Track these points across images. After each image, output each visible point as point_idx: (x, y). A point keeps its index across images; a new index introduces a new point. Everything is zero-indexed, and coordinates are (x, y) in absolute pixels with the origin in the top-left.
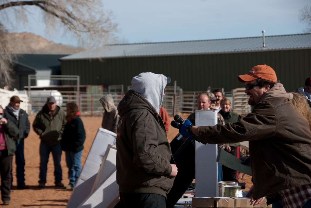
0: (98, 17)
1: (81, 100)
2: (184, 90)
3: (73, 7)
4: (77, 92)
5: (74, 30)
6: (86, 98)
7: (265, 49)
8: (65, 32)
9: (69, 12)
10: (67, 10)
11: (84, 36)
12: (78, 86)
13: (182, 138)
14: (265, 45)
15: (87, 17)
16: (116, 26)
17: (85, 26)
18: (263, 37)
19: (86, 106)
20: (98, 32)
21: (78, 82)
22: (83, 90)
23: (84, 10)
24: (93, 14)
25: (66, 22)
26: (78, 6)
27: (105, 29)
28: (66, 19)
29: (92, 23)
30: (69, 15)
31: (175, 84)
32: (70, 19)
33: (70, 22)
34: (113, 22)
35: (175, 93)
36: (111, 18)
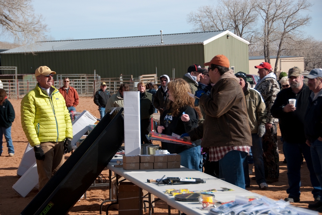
0: (30, 20)
1: (19, 86)
2: (101, 78)
3: (9, 11)
4: (16, 80)
5: (11, 30)
6: (22, 84)
7: (163, 44)
8: (3, 32)
9: (7, 16)
10: (4, 14)
11: (20, 34)
12: (16, 75)
13: (113, 113)
14: (163, 42)
15: (21, 19)
16: (45, 27)
17: (20, 27)
18: (160, 35)
19: (23, 90)
20: (30, 31)
21: (16, 72)
22: (20, 78)
23: (18, 13)
24: (26, 17)
25: (4, 23)
26: (14, 11)
27: (37, 29)
28: (4, 21)
29: (26, 25)
30: (6, 18)
31: (95, 72)
32: (8, 21)
33: (8, 24)
34: (43, 23)
35: (95, 79)
36: (41, 20)
